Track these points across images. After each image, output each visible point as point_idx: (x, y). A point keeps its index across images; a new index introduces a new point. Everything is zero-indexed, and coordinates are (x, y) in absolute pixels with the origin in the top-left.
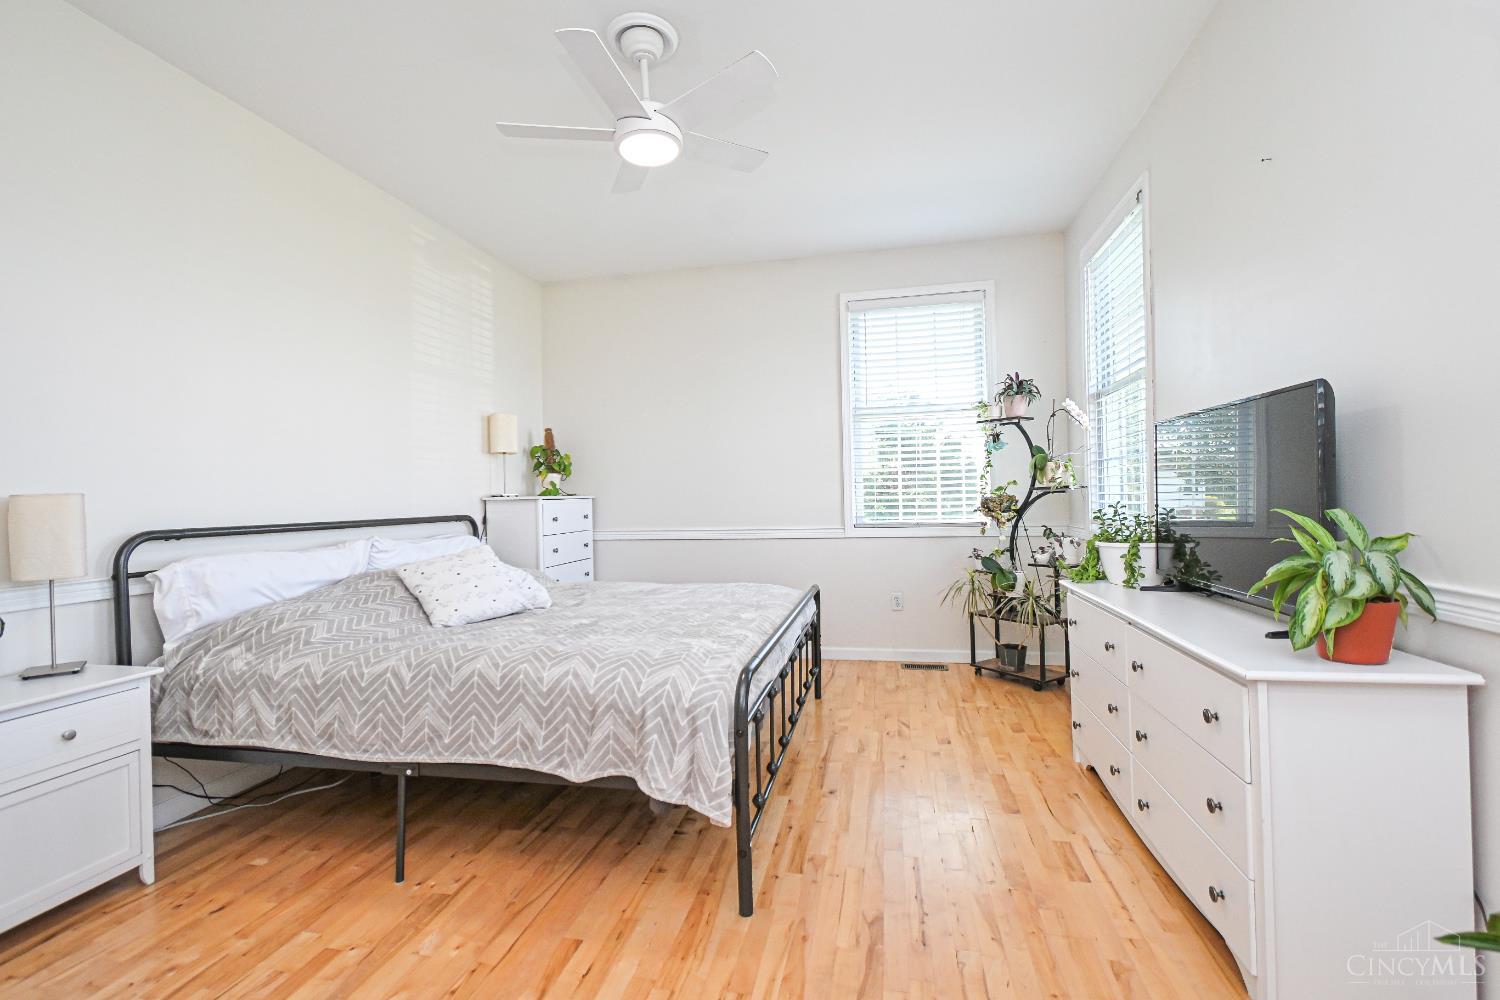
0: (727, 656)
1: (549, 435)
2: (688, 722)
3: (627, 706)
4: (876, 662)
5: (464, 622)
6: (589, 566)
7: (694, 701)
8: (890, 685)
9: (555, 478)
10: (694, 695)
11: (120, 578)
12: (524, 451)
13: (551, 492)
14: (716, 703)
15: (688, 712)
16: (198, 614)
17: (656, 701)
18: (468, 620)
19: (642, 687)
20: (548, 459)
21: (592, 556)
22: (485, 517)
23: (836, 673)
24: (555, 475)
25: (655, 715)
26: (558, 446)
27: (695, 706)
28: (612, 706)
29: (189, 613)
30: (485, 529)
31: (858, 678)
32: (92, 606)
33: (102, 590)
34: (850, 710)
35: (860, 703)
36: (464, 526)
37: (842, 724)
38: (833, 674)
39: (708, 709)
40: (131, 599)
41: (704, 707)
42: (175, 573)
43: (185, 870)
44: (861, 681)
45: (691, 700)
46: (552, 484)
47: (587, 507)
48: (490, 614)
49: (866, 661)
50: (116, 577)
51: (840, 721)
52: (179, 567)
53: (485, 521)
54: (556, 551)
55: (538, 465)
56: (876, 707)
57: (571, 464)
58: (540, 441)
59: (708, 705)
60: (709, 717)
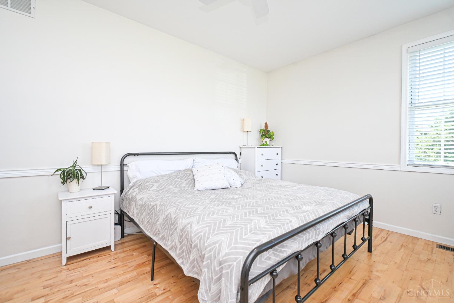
0: (263, 234)
1: (266, 124)
2: (220, 269)
3: (201, 249)
4: (418, 239)
5: (204, 190)
6: (279, 172)
7: (224, 258)
8: (423, 257)
9: (268, 140)
10: (226, 254)
11: (122, 165)
12: (258, 131)
13: (266, 145)
14: (235, 263)
15: (220, 263)
16: (137, 177)
17: (210, 251)
18: (206, 188)
19: (208, 241)
20: (266, 133)
21: (280, 168)
22: (241, 153)
23: (388, 239)
24: (267, 139)
25: (208, 259)
26: (269, 129)
27: (225, 261)
28: (196, 246)
29: (135, 176)
30: (241, 157)
31: (402, 246)
32: (116, 172)
33: (119, 168)
34: (386, 266)
35: (396, 263)
36: (233, 156)
37: (378, 274)
38: (386, 240)
39: (230, 266)
40: (124, 171)
41: (229, 263)
42: (132, 165)
43: (120, 250)
44: (403, 248)
45: (223, 257)
46: (266, 142)
47: (279, 151)
48: (214, 188)
49: (411, 237)
50: (121, 165)
51: (377, 271)
52: (133, 163)
53: (241, 154)
54: (262, 166)
55: (262, 136)
56: (406, 270)
57: (273, 135)
58: (263, 128)
59: (231, 263)
60: (229, 271)
